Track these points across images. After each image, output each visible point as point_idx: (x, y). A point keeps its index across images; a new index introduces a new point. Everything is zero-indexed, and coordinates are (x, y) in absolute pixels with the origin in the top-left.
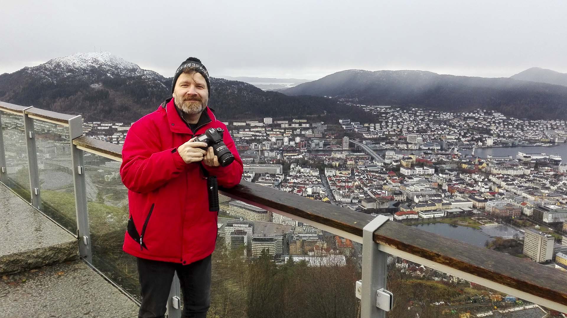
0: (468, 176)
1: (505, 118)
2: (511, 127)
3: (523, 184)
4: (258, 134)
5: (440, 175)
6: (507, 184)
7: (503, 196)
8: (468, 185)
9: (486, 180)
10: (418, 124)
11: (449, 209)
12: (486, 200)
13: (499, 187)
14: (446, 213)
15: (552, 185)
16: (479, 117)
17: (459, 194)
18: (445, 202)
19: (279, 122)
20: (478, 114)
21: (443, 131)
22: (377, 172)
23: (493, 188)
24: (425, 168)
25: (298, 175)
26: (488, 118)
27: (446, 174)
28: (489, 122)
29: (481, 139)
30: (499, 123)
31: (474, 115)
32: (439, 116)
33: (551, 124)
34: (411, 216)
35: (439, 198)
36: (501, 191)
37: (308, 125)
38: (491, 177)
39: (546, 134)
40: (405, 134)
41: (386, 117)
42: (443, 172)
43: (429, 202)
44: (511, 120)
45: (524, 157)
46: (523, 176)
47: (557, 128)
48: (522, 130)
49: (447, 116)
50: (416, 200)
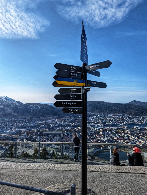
0: (121, 134)
1: (128, 115)
2: (131, 118)
3: (138, 137)
4: (54, 121)
6: (133, 137)
7: (133, 141)
8: (122, 137)
9: (127, 135)
10: (103, 118)
12: (128, 142)
17: (120, 140)
19: (60, 117)
20: (120, 114)
21: (111, 120)
22: (93, 133)
23: (129, 138)
24: (108, 132)
25: (68, 135)
26: (123, 116)
29: (122, 122)
32: (109, 115)
35: (114, 142)
36: (132, 139)
37: (69, 118)
39: (141, 120)
40: (99, 121)
41: (93, 115)
42: (113, 133)
44: (130, 116)
45: (137, 128)
47: (144, 118)
48: (134, 119)
49: (111, 115)
50: (107, 143)
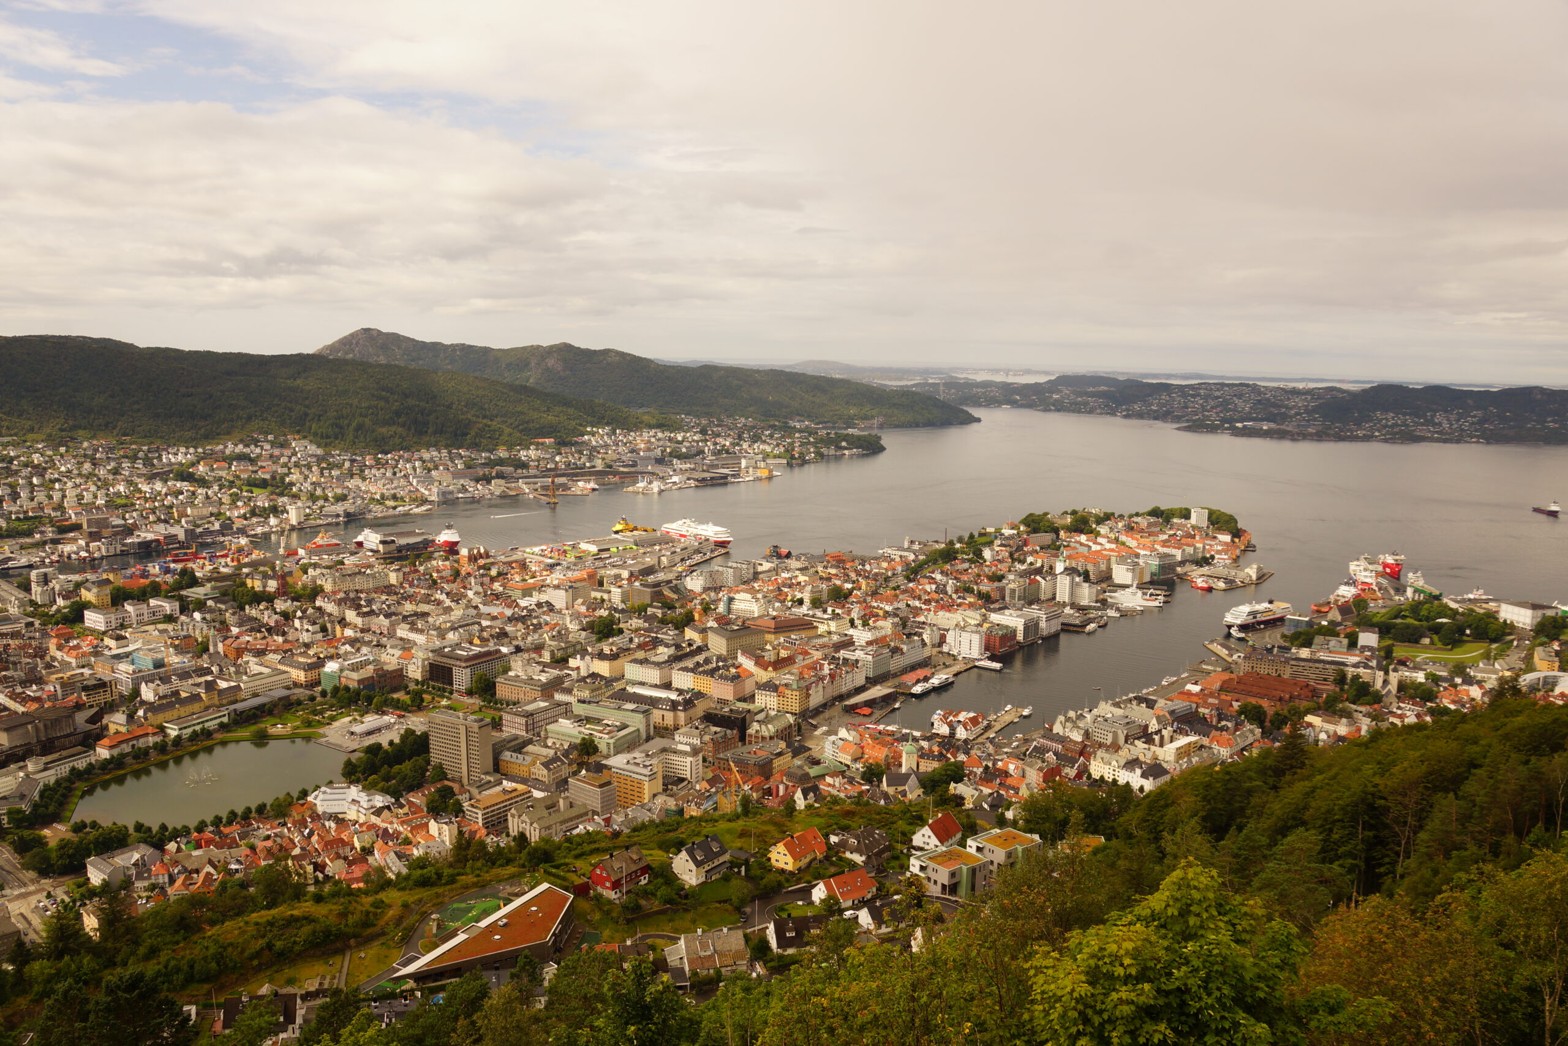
0: (267, 609)
1: (320, 452)
2: (338, 472)
3: (393, 609)
5: (197, 616)
6: (358, 614)
7: (358, 645)
8: (270, 630)
9: (310, 611)
10: (105, 484)
11: (235, 702)
12: (320, 663)
13: (343, 622)
14: (233, 714)
15: (453, 601)
16: (259, 456)
17: (254, 659)
18: (223, 685)
20: (256, 446)
21: (177, 497)
22: (16, 635)
23: (329, 626)
24: (153, 602)
26: (282, 455)
27: (211, 611)
28: (285, 465)
29: (275, 510)
30: (309, 467)
31: (247, 450)
32: (160, 458)
33: (421, 459)
34: (141, 743)
35: (209, 678)
36: (349, 633)
38: (318, 603)
39: (415, 483)
40: (73, 516)
42: (201, 605)
43: (184, 695)
44: (333, 456)
45: (383, 542)
46: (389, 589)
47: (436, 468)
48: (364, 479)
49: (180, 456)
50: (148, 693)
